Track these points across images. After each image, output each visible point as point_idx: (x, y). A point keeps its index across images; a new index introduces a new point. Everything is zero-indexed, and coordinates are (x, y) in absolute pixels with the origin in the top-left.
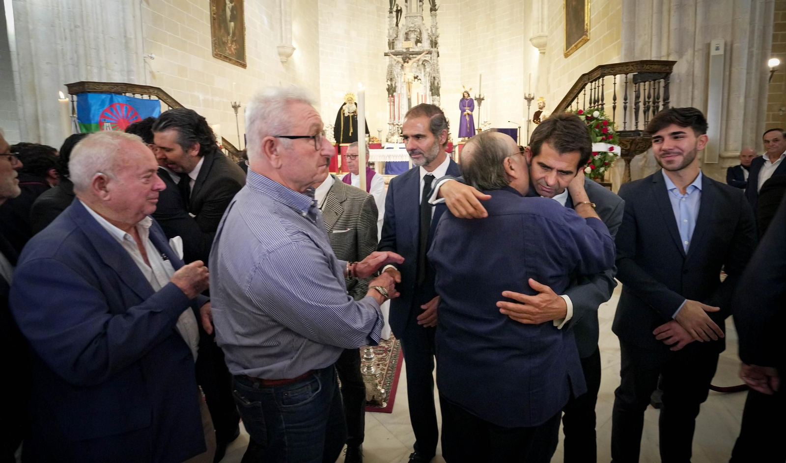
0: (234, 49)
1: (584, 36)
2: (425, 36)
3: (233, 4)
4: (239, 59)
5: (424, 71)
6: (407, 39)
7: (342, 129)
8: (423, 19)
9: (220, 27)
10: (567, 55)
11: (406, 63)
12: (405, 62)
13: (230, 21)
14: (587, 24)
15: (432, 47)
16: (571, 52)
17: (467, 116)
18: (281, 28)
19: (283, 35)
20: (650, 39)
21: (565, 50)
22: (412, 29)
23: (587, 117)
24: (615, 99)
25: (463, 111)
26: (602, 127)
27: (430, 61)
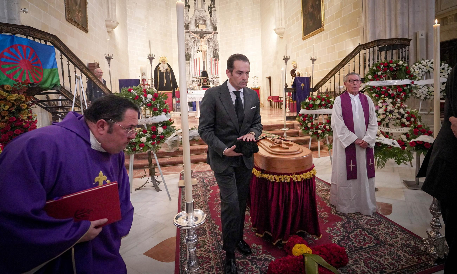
0: (80, 17)
5: (209, 45)
7: (158, 81)
8: (205, 12)
10: (304, 39)
11: (202, 39)
15: (214, 30)
16: (308, 37)
18: (108, 7)
19: (110, 12)
20: (384, 29)
21: (303, 36)
22: (201, 18)
27: (213, 39)
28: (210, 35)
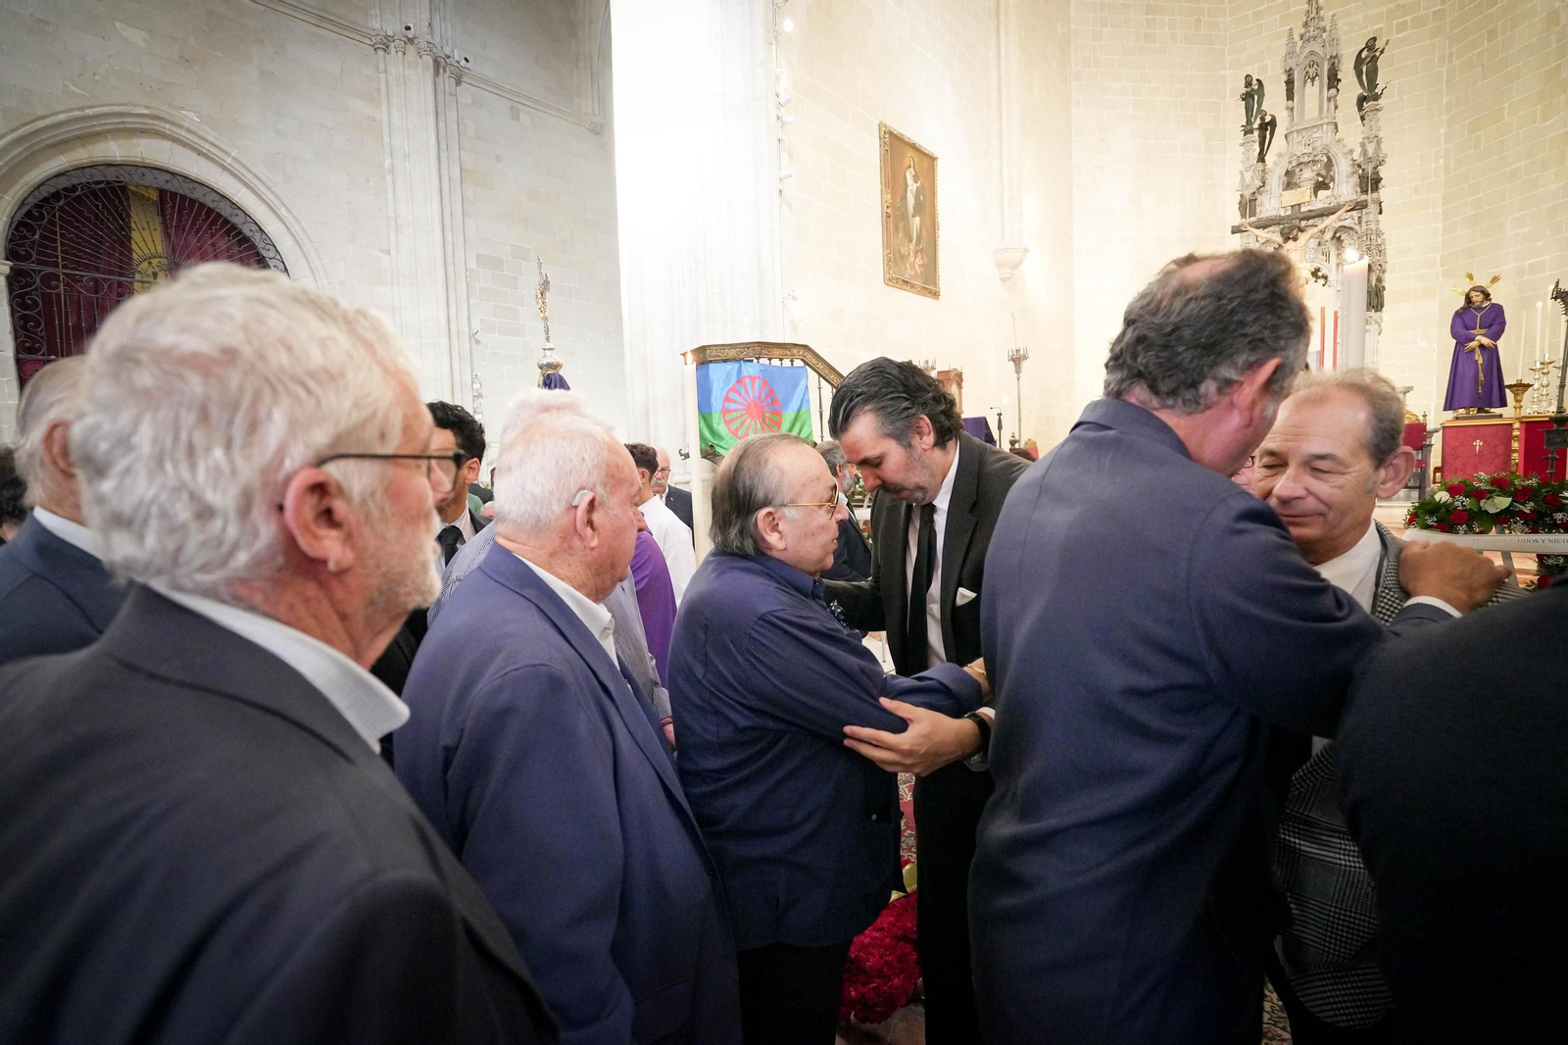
2: (1343, 168)
3: (918, 184)
4: (928, 284)
6: (1290, 184)
8: (1336, 128)
11: (1291, 242)
12: (1286, 239)
13: (914, 216)
15: (1364, 191)
17: (1478, 351)
18: (1003, 212)
19: (1006, 226)
22: (1306, 159)
25: (1463, 342)
27: (1357, 228)
28: (1329, 221)
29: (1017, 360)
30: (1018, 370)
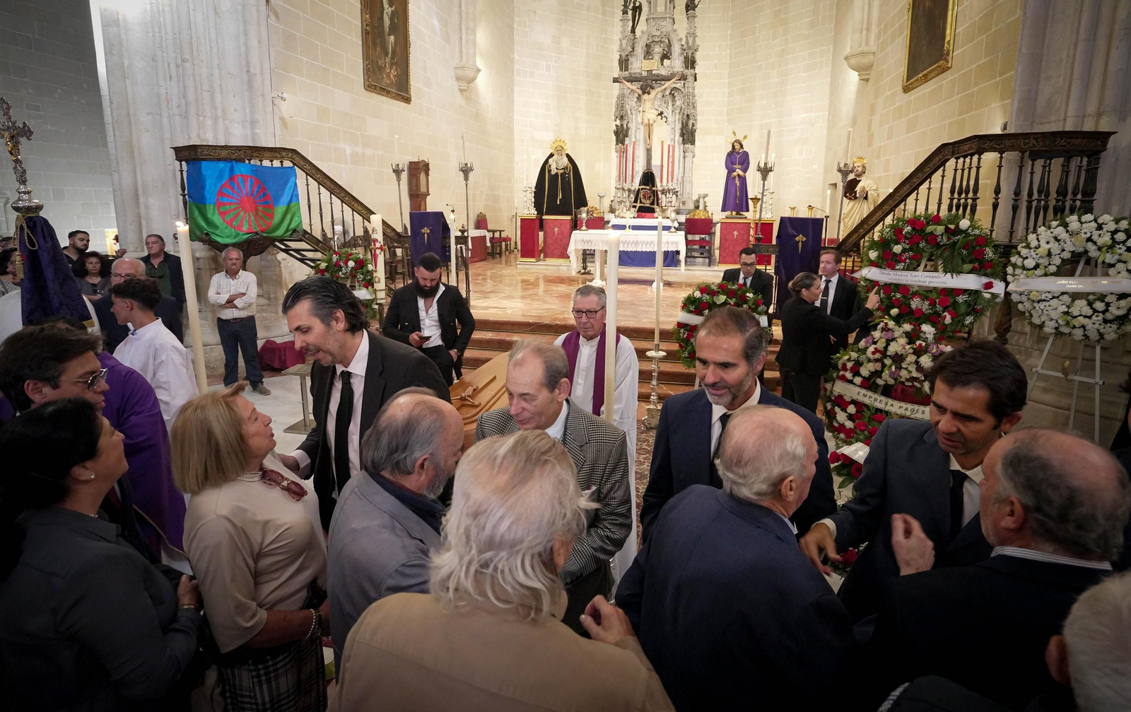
0: (394, 76)
1: (941, 62)
2: (676, 49)
3: (393, 9)
4: (401, 91)
5: (673, 105)
6: (648, 54)
7: (546, 193)
8: (674, 21)
9: (375, 44)
10: (906, 89)
11: (646, 95)
12: (644, 93)
13: (389, 35)
14: (949, 42)
15: (687, 68)
16: (915, 84)
17: (737, 178)
18: (461, 38)
19: (464, 50)
20: (1067, 84)
21: (905, 80)
22: (657, 40)
23: (947, 229)
24: (997, 191)
25: (731, 172)
26: (974, 248)
27: (683, 90)
28: (668, 84)
29: (466, 171)
30: (466, 179)
